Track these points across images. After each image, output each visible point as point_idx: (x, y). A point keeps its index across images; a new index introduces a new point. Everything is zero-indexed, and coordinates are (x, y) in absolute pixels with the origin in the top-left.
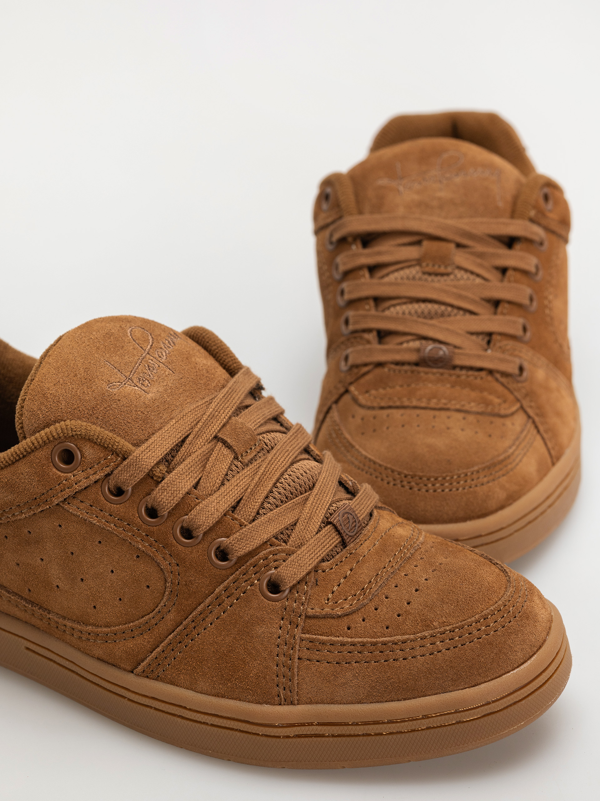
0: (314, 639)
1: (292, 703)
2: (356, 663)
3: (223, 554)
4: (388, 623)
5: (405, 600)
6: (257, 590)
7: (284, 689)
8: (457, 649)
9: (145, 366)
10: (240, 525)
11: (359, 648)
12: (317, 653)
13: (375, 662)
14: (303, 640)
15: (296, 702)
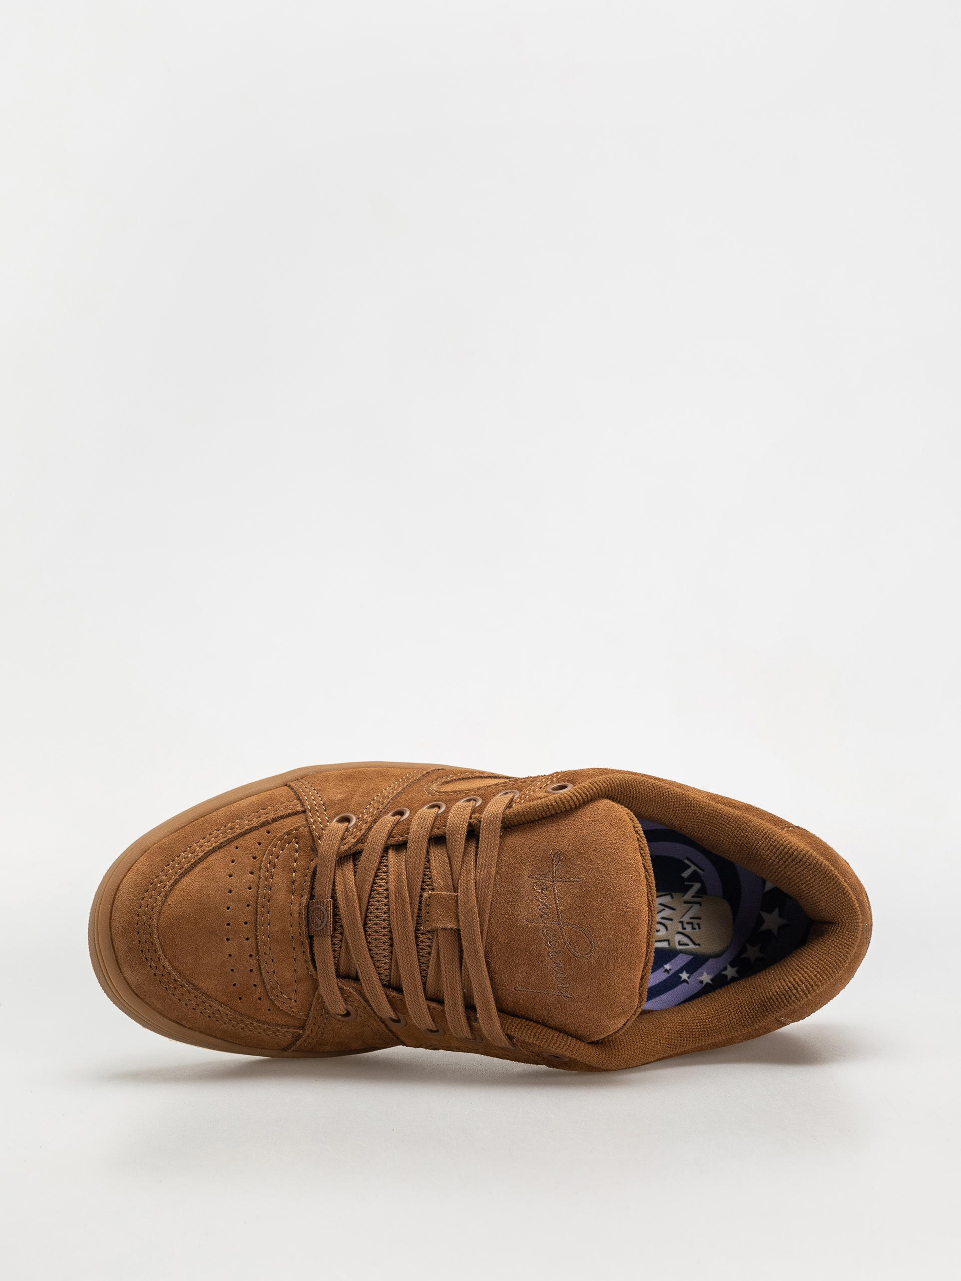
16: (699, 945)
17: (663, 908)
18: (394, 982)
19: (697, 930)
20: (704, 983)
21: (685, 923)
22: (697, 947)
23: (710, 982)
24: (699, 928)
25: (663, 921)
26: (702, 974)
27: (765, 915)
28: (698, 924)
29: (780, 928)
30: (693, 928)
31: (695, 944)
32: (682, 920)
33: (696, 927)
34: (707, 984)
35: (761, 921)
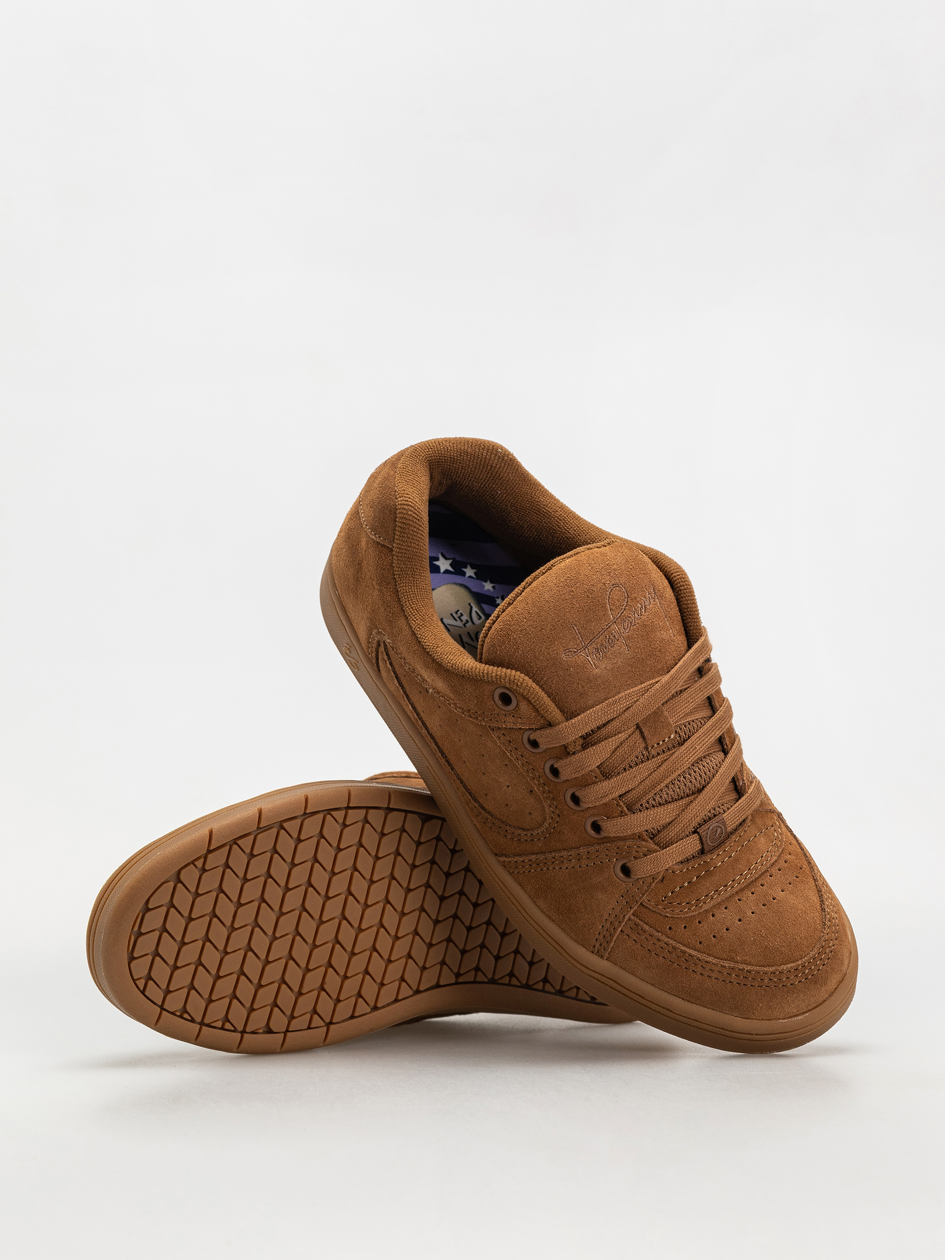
0: (639, 924)
1: (602, 957)
2: (663, 957)
3: (596, 827)
4: (703, 940)
5: (726, 925)
6: (612, 866)
7: (601, 945)
8: (746, 987)
9: (606, 637)
10: (621, 811)
11: (671, 949)
12: (637, 935)
13: (678, 965)
14: (630, 920)
15: (605, 958)
16: (470, 604)
17: (465, 645)
18: (718, 747)
19: (461, 611)
20: (492, 585)
21: (464, 623)
22: (472, 604)
23: (488, 582)
24: (458, 611)
25: (474, 638)
26: (489, 590)
27: (442, 570)
28: (456, 613)
29: (446, 558)
30: (462, 615)
31: (471, 608)
32: (463, 626)
33: (459, 613)
34: (491, 582)
35: (447, 572)
